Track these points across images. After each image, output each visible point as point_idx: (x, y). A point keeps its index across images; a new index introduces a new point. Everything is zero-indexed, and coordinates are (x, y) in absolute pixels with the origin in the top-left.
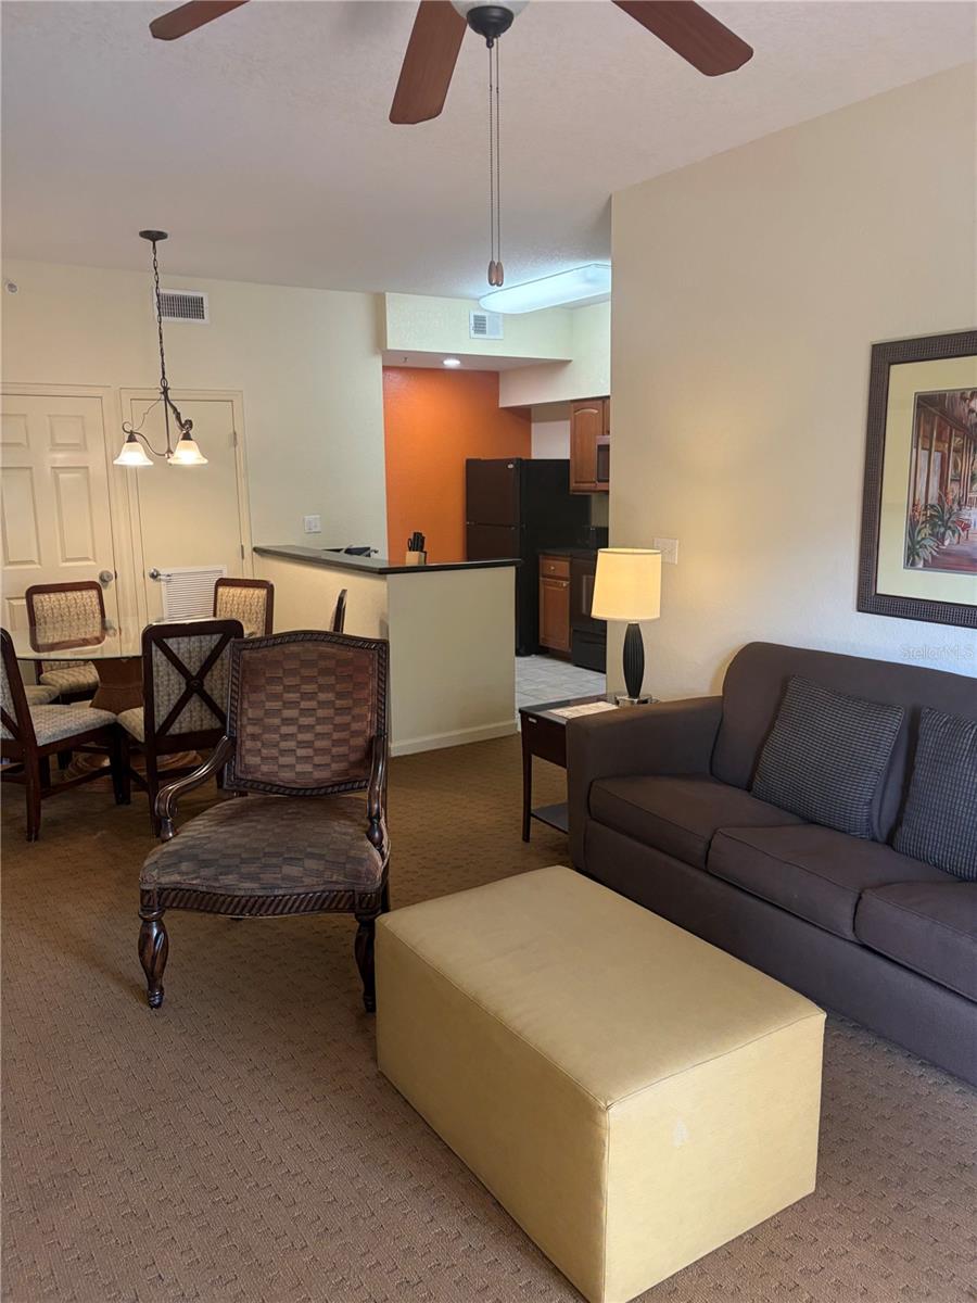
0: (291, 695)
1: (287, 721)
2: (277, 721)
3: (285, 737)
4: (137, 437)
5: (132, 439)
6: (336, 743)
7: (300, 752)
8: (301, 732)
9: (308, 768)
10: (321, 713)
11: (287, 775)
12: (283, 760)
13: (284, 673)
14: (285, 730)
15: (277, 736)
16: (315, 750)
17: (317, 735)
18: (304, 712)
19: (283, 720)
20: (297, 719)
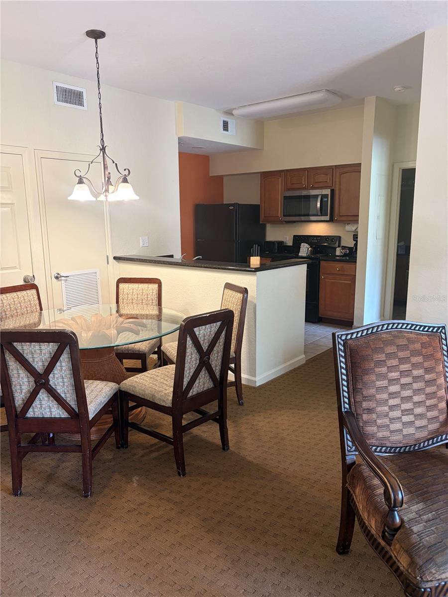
0: (393, 374)
1: (392, 395)
2: (385, 396)
3: (392, 408)
4: (84, 180)
5: (81, 182)
6: (430, 408)
7: (405, 419)
8: (403, 403)
9: (411, 430)
10: (416, 386)
11: (396, 438)
12: (393, 427)
13: (386, 357)
14: (392, 402)
15: (386, 408)
16: (415, 416)
17: (415, 403)
18: (404, 386)
19: (390, 394)
20: (399, 392)
